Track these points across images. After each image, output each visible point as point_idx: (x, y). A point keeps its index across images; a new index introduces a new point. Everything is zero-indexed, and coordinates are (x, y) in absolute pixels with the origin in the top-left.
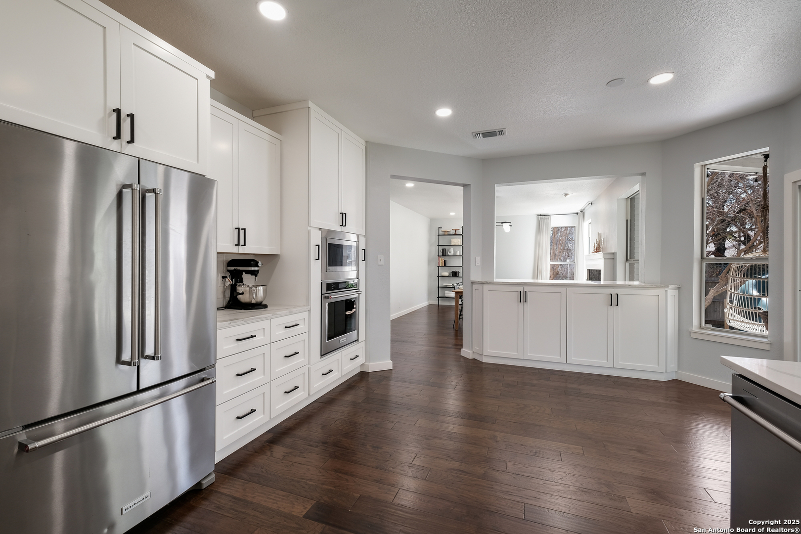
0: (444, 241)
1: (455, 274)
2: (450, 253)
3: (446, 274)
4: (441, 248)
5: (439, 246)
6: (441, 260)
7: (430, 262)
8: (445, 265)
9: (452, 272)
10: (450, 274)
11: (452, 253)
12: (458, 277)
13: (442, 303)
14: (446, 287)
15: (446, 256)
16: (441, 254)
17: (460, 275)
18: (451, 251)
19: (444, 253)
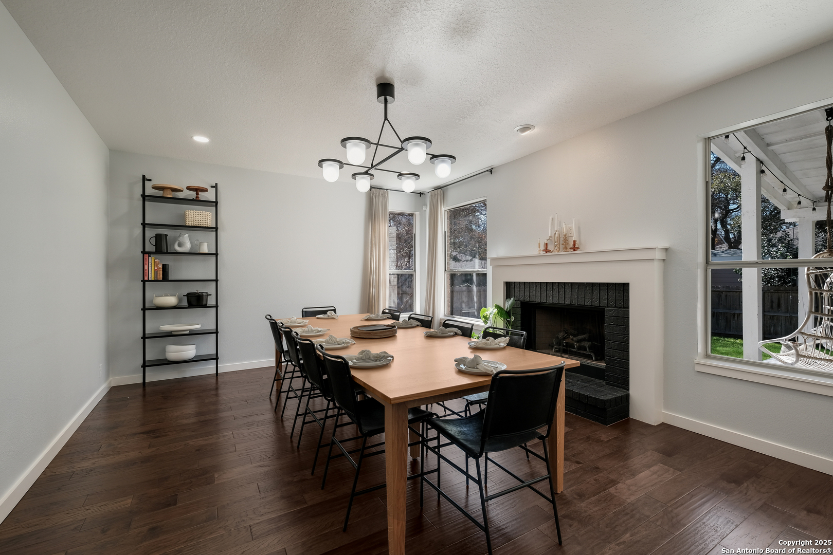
0: (159, 213)
1: (196, 301)
2: (180, 245)
3: (172, 300)
4: (150, 233)
5: (144, 225)
6: (153, 266)
7: (111, 267)
8: (165, 278)
9: (189, 295)
10: (180, 300)
11: (187, 247)
12: (205, 306)
13: (153, 376)
14: (170, 335)
15: (167, 253)
16: (150, 248)
17: (211, 301)
18: (186, 242)
19: (161, 246)
